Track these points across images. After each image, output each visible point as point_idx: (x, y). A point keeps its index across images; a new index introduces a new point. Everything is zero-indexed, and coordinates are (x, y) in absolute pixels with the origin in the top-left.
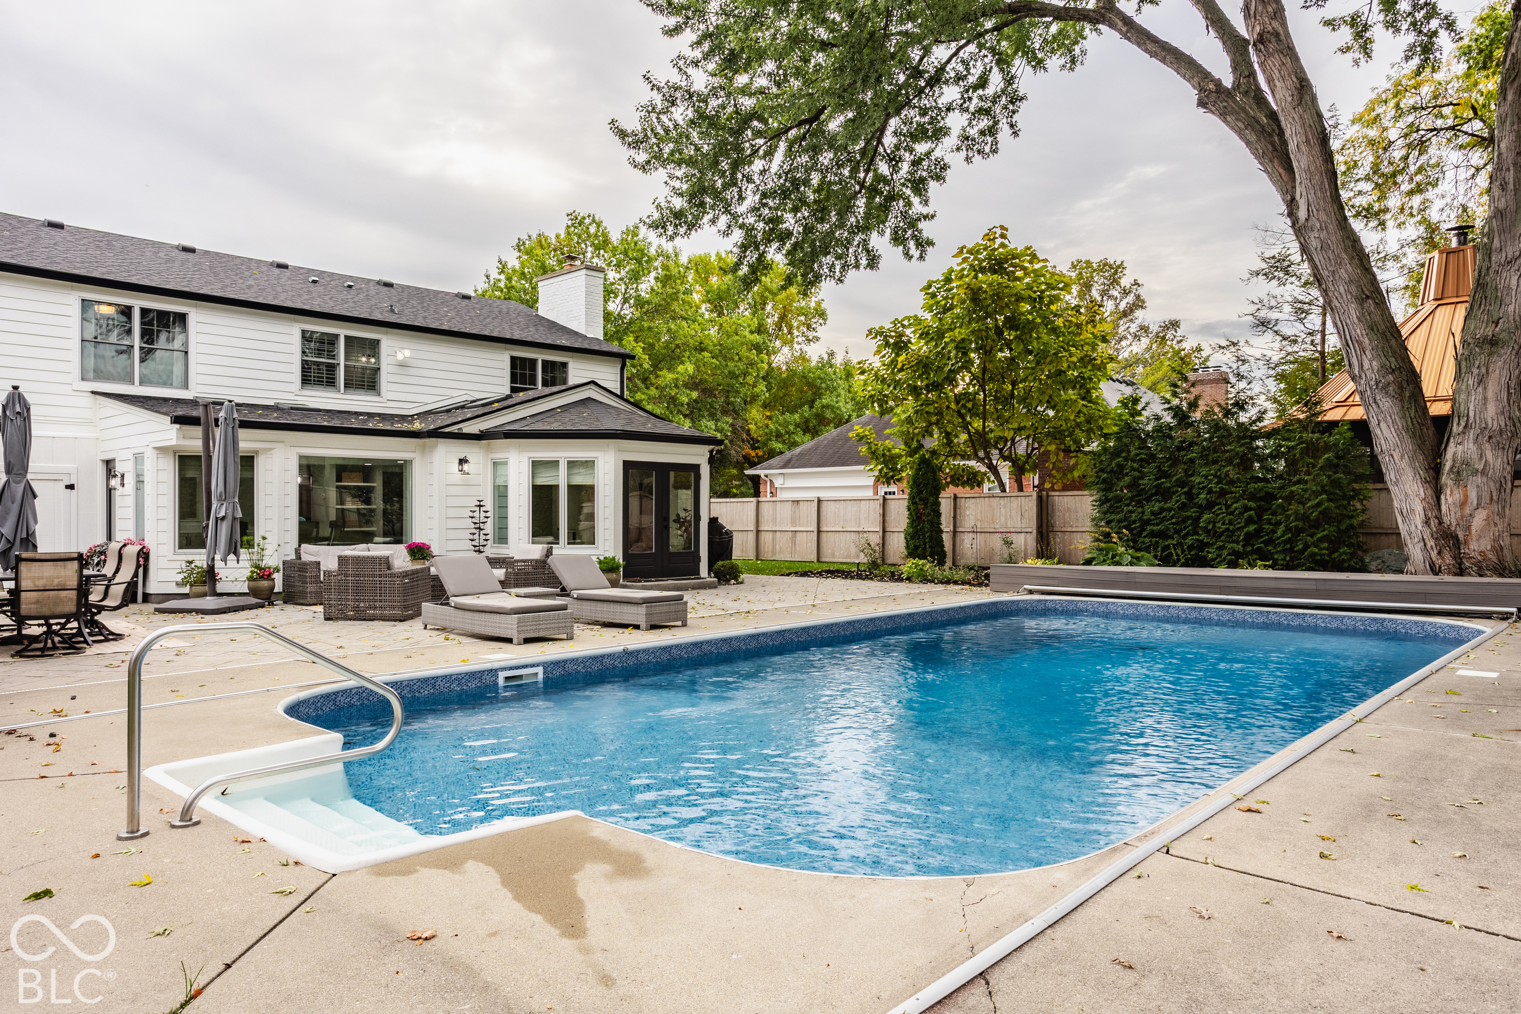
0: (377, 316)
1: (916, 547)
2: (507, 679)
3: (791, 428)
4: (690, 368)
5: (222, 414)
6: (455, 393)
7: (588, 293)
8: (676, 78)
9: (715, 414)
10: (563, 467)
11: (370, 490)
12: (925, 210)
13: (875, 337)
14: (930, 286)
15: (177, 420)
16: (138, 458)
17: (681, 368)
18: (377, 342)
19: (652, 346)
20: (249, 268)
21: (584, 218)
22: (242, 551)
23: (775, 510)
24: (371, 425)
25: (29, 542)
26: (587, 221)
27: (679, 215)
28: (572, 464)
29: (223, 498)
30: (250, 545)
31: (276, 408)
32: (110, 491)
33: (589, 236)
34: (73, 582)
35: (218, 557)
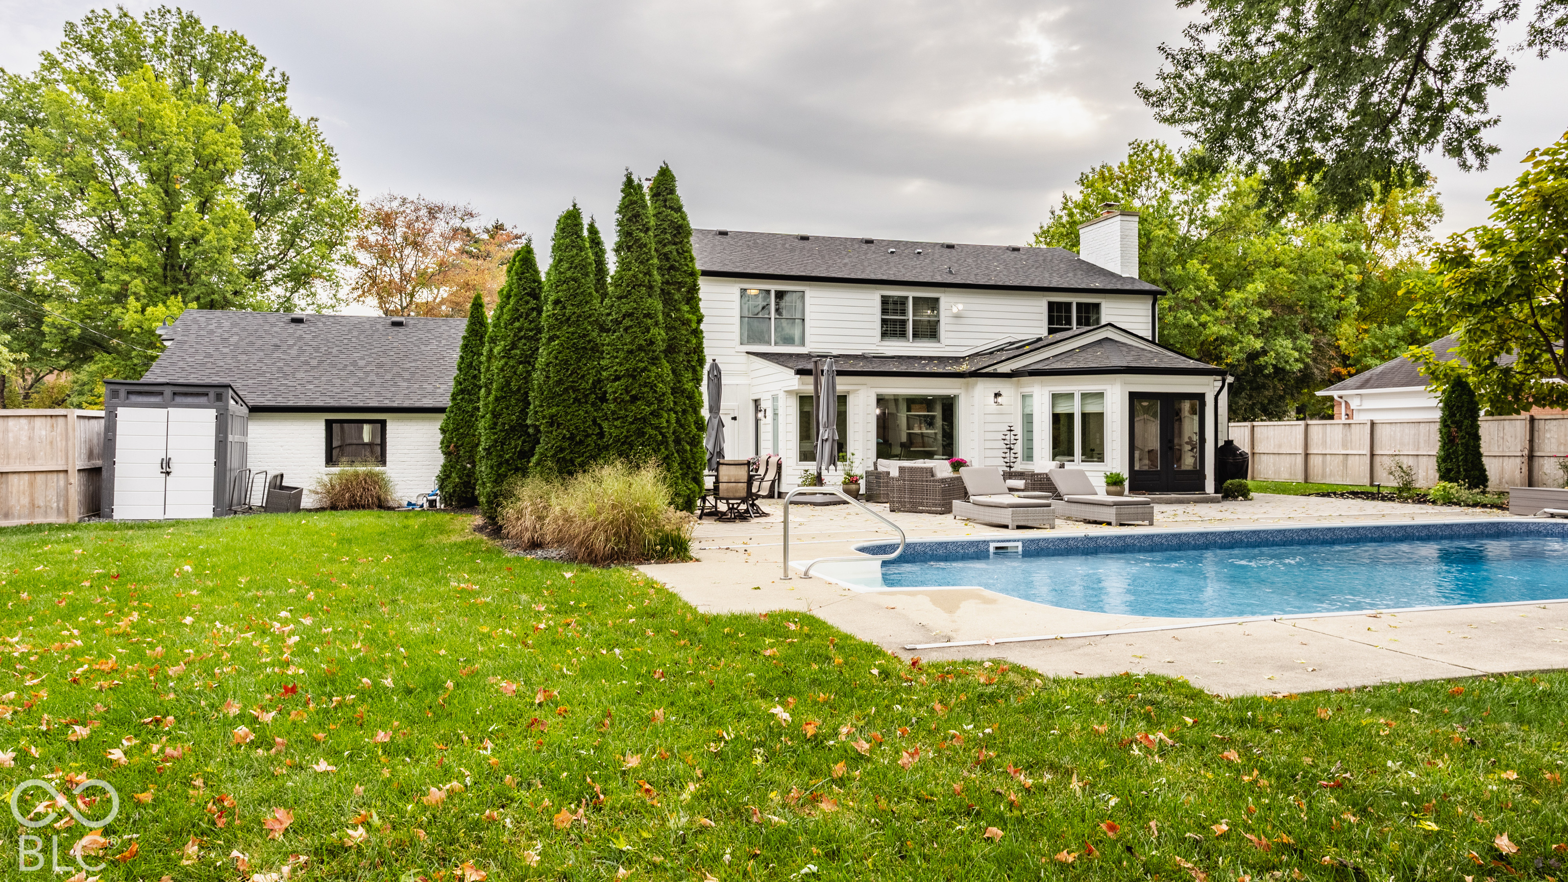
0: (938, 279)
1: (1449, 471)
2: (997, 548)
3: (1392, 342)
4: (1261, 287)
5: (826, 368)
6: (1000, 336)
7: (1123, 237)
8: (1188, 44)
9: (1294, 332)
10: (1077, 398)
11: (933, 417)
12: (1485, 118)
13: (1428, 254)
14: (1497, 195)
15: (800, 372)
16: (775, 399)
17: (1250, 287)
18: (936, 300)
19: (1220, 266)
20: (846, 248)
21: (1147, 145)
22: (839, 463)
23: (1324, 434)
24: (928, 369)
25: (720, 454)
26: (1150, 147)
27: (1200, 161)
28: (1084, 396)
29: (827, 426)
30: (844, 459)
31: (863, 357)
32: (757, 421)
33: (1153, 162)
34: (745, 479)
35: (823, 467)
